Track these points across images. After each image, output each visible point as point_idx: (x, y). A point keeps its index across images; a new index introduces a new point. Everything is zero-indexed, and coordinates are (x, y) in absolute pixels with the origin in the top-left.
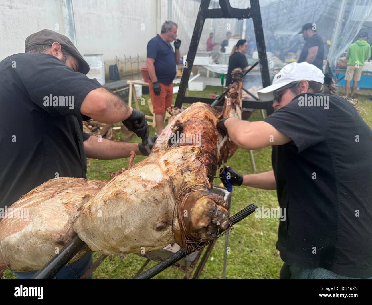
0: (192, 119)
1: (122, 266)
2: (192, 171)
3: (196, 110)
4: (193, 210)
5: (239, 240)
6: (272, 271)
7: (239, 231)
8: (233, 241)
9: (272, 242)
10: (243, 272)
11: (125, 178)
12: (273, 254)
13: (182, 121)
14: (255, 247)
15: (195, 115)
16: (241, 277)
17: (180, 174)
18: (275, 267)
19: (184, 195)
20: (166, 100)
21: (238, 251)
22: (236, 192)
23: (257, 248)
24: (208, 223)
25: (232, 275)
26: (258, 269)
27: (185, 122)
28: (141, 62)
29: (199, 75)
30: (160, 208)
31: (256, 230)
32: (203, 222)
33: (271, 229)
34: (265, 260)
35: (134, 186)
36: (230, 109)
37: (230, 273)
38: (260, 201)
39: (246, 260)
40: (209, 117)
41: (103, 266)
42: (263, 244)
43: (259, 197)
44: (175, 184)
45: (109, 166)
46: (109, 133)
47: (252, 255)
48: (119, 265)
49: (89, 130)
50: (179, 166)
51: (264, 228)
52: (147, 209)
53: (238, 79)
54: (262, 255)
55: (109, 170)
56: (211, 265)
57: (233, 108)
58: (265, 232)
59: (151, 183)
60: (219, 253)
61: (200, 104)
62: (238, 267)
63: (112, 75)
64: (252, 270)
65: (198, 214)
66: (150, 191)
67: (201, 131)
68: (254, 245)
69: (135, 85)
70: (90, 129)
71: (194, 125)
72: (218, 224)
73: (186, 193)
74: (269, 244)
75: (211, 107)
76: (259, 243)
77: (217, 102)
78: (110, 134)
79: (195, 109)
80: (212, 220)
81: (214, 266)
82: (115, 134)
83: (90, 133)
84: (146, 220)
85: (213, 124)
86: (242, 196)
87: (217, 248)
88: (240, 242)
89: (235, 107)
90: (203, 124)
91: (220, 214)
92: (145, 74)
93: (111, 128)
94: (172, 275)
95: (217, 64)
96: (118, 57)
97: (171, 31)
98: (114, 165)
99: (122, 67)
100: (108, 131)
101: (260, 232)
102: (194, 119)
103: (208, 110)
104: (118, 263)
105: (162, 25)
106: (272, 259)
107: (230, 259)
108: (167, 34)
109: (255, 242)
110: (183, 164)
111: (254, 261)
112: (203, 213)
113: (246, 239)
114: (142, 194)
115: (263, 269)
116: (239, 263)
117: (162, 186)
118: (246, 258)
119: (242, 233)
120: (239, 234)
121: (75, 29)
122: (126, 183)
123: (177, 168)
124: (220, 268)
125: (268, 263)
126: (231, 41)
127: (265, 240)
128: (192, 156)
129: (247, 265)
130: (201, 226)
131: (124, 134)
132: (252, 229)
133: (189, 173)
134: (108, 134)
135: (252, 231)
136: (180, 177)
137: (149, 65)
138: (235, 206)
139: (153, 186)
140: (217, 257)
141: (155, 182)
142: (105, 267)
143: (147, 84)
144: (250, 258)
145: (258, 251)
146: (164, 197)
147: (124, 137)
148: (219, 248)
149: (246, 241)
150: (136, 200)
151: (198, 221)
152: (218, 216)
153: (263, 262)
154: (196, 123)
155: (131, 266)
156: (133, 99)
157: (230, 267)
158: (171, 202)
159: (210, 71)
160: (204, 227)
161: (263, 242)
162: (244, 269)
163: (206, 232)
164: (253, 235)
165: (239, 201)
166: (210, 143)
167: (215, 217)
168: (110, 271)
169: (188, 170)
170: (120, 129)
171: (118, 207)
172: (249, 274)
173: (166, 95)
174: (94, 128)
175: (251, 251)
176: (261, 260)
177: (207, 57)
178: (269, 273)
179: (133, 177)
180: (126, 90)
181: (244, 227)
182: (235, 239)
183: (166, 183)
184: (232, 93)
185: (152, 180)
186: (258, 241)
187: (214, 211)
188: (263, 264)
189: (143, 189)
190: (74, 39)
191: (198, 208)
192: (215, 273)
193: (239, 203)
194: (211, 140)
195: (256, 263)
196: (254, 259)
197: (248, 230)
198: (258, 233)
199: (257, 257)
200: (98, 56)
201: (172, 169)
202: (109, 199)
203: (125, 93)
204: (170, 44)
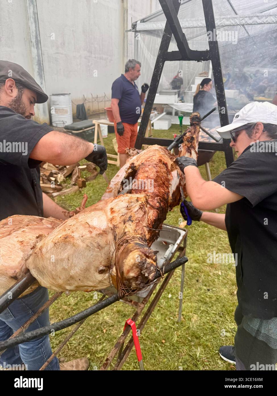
0: (146, 163)
1: (83, 299)
2: (134, 222)
3: (151, 154)
4: (125, 261)
5: (197, 279)
6: (228, 310)
7: (197, 270)
8: (191, 279)
9: (229, 281)
10: (199, 309)
11: (74, 222)
12: (230, 293)
13: (136, 164)
14: (212, 286)
15: (149, 158)
16: (197, 315)
17: (123, 223)
18: (232, 306)
19: (122, 245)
20: (130, 140)
21: (196, 289)
22: (197, 232)
23: (214, 287)
24: (137, 273)
25: (188, 313)
26: (215, 307)
27: (139, 165)
28: (107, 101)
29: (164, 113)
30: (103, 254)
31: (214, 269)
32: (133, 273)
33: (229, 269)
34: (222, 299)
35: (81, 232)
36: (186, 153)
37: (186, 310)
38: (221, 241)
39: (203, 298)
40: (163, 161)
41: (65, 299)
42: (220, 283)
43: (220, 237)
44: (117, 233)
45: (74, 203)
46: (75, 171)
47: (209, 294)
48: (81, 299)
49: (56, 169)
50: (122, 215)
51: (223, 267)
52: (91, 253)
53: (196, 123)
54: (219, 294)
55: (74, 208)
56: (168, 302)
57: (188, 152)
58: (223, 272)
59: (97, 230)
60: (177, 291)
61: (156, 147)
62: (195, 305)
63: (79, 115)
64: (208, 308)
65: (129, 266)
66: (95, 237)
67: (154, 175)
68: (211, 284)
69: (101, 125)
70: (57, 167)
71: (147, 169)
72: (146, 275)
73: (124, 243)
74: (227, 283)
75: (167, 150)
76: (217, 282)
77: (175, 144)
78: (76, 173)
79: (150, 152)
80: (141, 271)
81: (171, 303)
82: (81, 173)
83: (57, 171)
84: (90, 264)
85: (167, 167)
86: (202, 236)
87: (175, 285)
88: (197, 281)
89: (191, 151)
90: (156, 168)
91: (149, 267)
92: (109, 113)
93: (77, 167)
94: (130, 310)
95: (182, 102)
96: (85, 96)
97: (134, 70)
98: (79, 203)
99: (89, 107)
100: (74, 170)
101: (219, 271)
102: (147, 162)
103: (163, 153)
104: (80, 296)
105: (125, 64)
106: (229, 299)
107: (187, 296)
108: (131, 72)
109: (213, 282)
110: (127, 214)
111: (211, 300)
112: (134, 265)
113: (203, 278)
114: (87, 239)
115: (219, 308)
116: (195, 301)
117: (106, 233)
118: (203, 296)
119: (200, 271)
120: (198, 273)
121: (43, 69)
122: (74, 228)
123: (120, 218)
124: (177, 305)
125: (225, 302)
126: (197, 79)
127: (223, 280)
128: (135, 206)
129: (203, 303)
130: (132, 276)
131: (89, 173)
132: (210, 268)
133: (130, 223)
134: (74, 173)
135: (210, 270)
136: (121, 226)
137: (113, 104)
138: (195, 245)
139: (98, 232)
140: (175, 294)
141: (100, 229)
142: (67, 300)
143: (113, 124)
144: (207, 297)
145: (215, 290)
146: (107, 244)
147: (89, 175)
148: (177, 286)
149: (204, 280)
150: (82, 245)
151: (128, 271)
152: (146, 268)
153: (220, 301)
154: (150, 167)
155: (91, 300)
156: (98, 138)
157: (187, 305)
158: (113, 248)
159: (176, 110)
160: (134, 277)
161: (220, 281)
162: (200, 307)
163: (136, 282)
164: (211, 274)
165: (200, 240)
166: (162, 187)
167: (144, 269)
168: (72, 304)
169: (130, 220)
170: (85, 168)
171: (66, 250)
172: (205, 312)
173: (131, 135)
174: (61, 167)
175: (209, 290)
176: (218, 299)
177: (173, 96)
178: (225, 312)
179: (81, 222)
180: (92, 129)
181: (203, 266)
182: (193, 277)
183: (109, 231)
184: (188, 137)
185: (98, 227)
186: (216, 280)
187: (143, 263)
188: (220, 303)
189: (89, 235)
190: (42, 79)
191: (130, 260)
192: (172, 310)
193: (199, 242)
194: (164, 184)
195: (212, 301)
196: (211, 298)
197: (206, 269)
198: (216, 272)
199: (214, 296)
200: (66, 95)
201: (116, 218)
202: (58, 242)
203: (91, 132)
204: (134, 83)
